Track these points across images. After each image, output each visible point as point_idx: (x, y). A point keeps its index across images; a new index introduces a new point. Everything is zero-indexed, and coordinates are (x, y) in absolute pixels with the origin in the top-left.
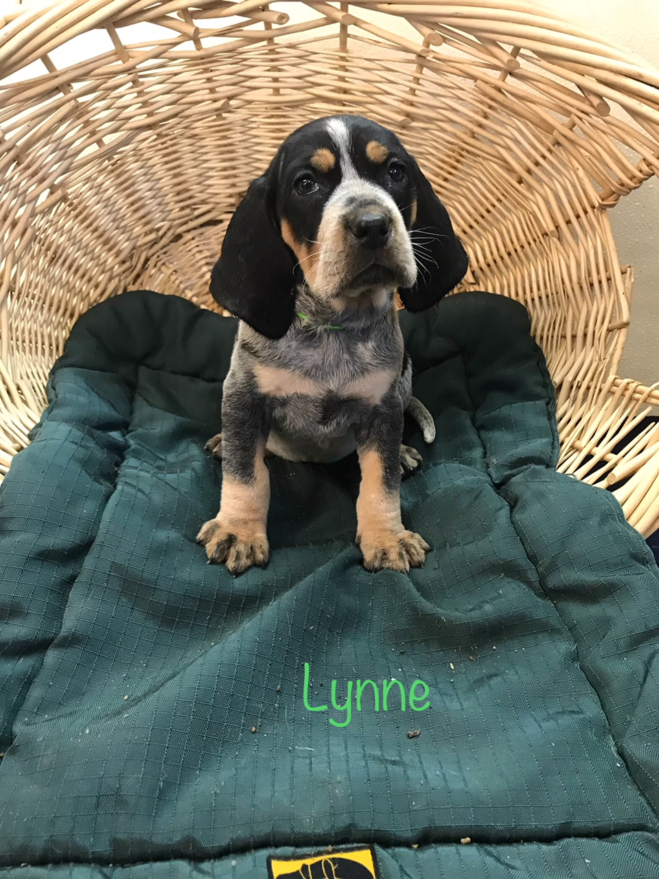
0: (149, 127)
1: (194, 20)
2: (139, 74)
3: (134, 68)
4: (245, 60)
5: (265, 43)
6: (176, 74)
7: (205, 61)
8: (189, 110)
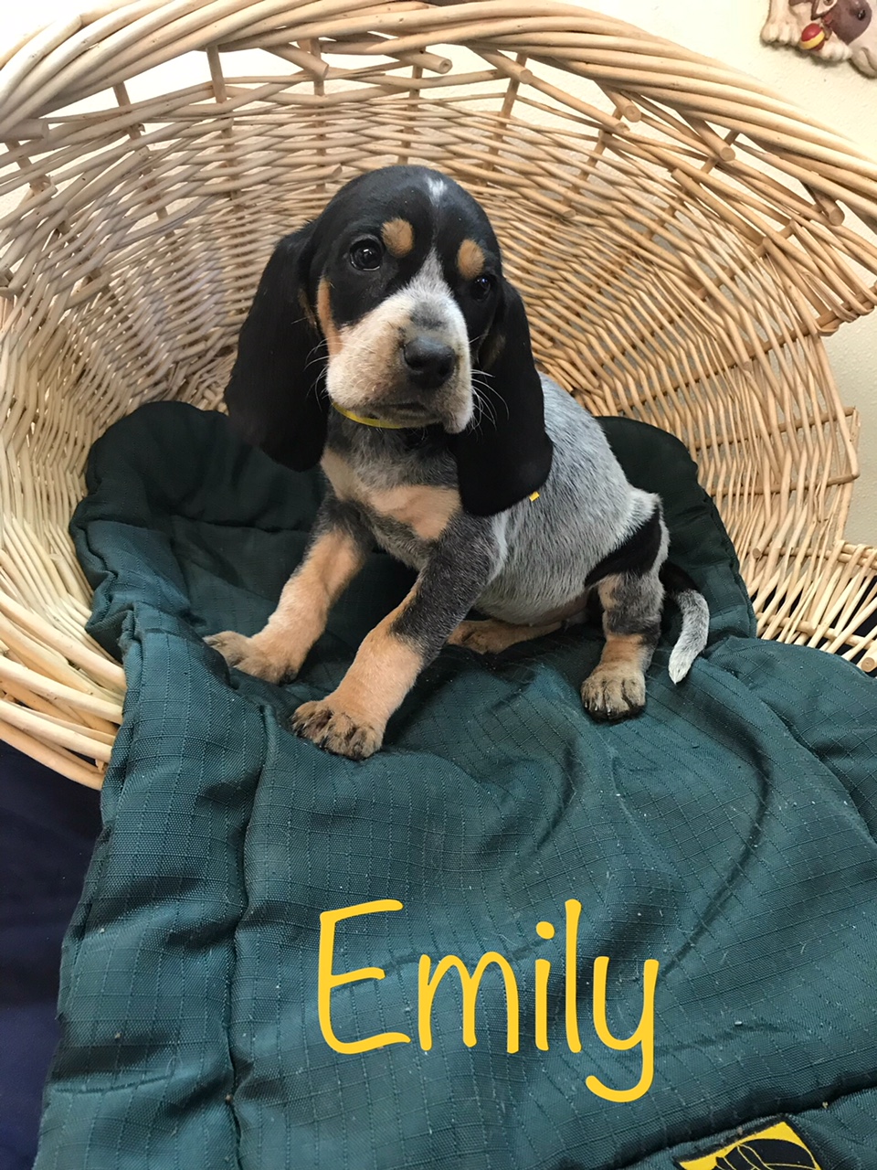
0: (228, 194)
1: (323, 54)
2: (236, 119)
3: (231, 111)
4: (376, 114)
5: (407, 94)
6: (281, 125)
7: (320, 111)
8: (285, 176)
